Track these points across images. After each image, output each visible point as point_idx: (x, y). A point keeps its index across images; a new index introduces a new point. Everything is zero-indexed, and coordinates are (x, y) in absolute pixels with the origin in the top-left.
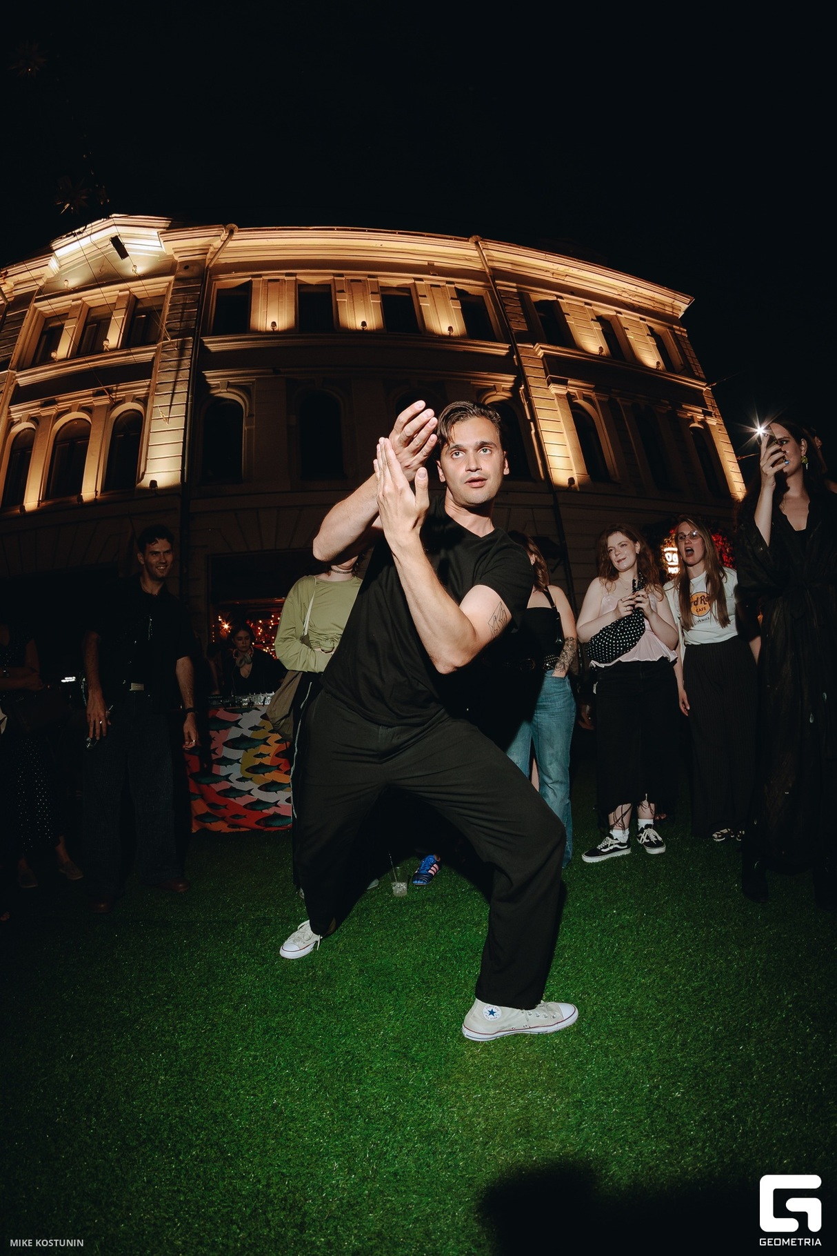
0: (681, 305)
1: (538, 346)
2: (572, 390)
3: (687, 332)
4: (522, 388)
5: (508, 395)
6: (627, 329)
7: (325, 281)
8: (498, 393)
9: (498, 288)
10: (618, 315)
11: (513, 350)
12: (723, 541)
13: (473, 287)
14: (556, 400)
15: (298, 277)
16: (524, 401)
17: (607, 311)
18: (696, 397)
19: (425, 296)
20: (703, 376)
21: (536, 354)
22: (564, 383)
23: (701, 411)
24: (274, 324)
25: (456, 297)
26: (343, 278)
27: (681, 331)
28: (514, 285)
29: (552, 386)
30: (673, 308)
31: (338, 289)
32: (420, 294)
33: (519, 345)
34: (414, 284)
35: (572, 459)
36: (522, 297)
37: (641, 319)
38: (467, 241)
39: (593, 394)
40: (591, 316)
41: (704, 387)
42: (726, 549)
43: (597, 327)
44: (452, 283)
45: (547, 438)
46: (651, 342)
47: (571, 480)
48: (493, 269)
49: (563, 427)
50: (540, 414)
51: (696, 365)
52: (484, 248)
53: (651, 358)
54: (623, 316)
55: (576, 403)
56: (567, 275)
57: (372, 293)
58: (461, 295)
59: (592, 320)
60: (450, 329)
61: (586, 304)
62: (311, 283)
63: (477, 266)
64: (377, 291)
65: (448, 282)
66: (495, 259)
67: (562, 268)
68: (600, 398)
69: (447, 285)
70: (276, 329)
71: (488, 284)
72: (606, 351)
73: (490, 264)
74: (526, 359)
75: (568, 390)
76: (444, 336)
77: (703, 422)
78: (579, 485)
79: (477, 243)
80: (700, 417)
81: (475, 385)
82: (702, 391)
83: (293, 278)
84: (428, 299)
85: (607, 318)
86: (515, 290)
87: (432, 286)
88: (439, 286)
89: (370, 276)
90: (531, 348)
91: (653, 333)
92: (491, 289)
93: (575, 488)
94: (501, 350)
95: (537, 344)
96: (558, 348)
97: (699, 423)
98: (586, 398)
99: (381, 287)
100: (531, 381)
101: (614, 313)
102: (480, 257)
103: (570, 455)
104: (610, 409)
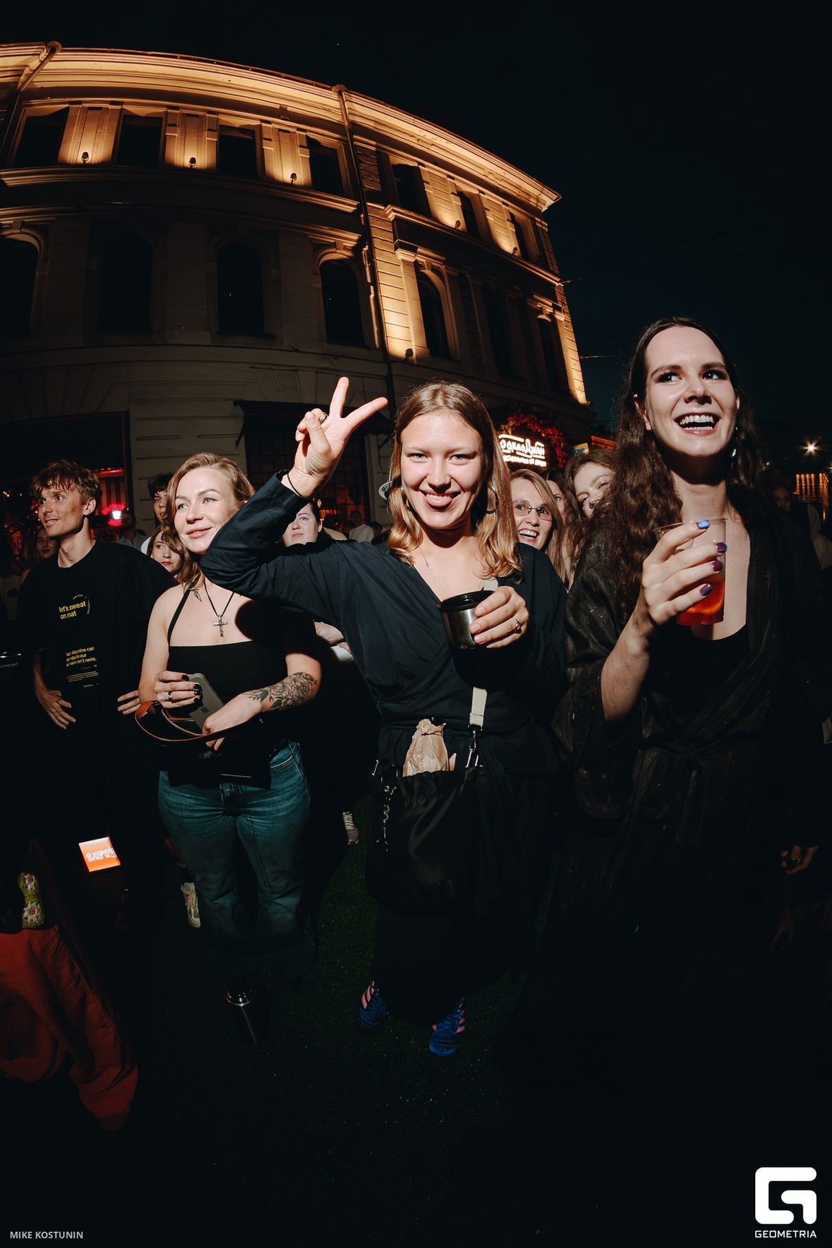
0: (547, 199)
1: (390, 208)
2: (421, 259)
3: (548, 227)
4: (366, 248)
5: (349, 254)
6: (488, 210)
7: (157, 113)
8: (338, 251)
9: (355, 143)
10: (481, 194)
11: (362, 208)
12: (558, 435)
13: (325, 138)
14: (402, 266)
15: (125, 107)
16: (366, 262)
17: (470, 188)
18: (549, 292)
19: (270, 140)
20: (557, 272)
21: (386, 216)
22: (414, 250)
23: (551, 304)
24: (86, 155)
25: (306, 145)
26: (178, 112)
27: (543, 225)
28: (374, 143)
29: (399, 251)
30: (538, 201)
31: (169, 122)
32: (264, 136)
33: (369, 204)
34: (260, 126)
35: (412, 330)
36: (381, 157)
37: (504, 203)
38: (330, 89)
39: (443, 268)
40: (451, 189)
41: (558, 282)
42: (560, 443)
43: (457, 202)
44: (304, 130)
45: (386, 304)
46: (511, 228)
47: (409, 352)
48: (353, 124)
49: (406, 296)
50: (382, 279)
51: (551, 260)
52: (346, 100)
53: (508, 243)
54: (485, 196)
55: (423, 272)
56: (433, 145)
57: (209, 130)
58: (312, 144)
59: (453, 193)
60: (294, 176)
61: (449, 176)
62: (140, 114)
63: (336, 118)
64: (215, 128)
65: (299, 129)
66: (357, 113)
67: (429, 136)
68: (450, 272)
69: (297, 132)
70: (89, 160)
71: (344, 138)
72: (462, 227)
73: (351, 118)
74: (374, 220)
75: (417, 258)
76: (284, 184)
77: (551, 316)
78: (416, 357)
79: (340, 93)
80: (550, 310)
81: (314, 239)
82: (555, 285)
83: (119, 107)
84: (273, 143)
85: (467, 195)
86: (374, 149)
87: (280, 130)
88: (288, 132)
89: (210, 112)
90: (381, 209)
91: (513, 219)
92: (347, 144)
93: (413, 361)
94: (348, 206)
95: (389, 206)
96: (412, 214)
97: (547, 315)
98: (434, 269)
99: (220, 126)
100: (377, 243)
101: (477, 192)
102: (341, 109)
103: (411, 325)
104: (459, 284)
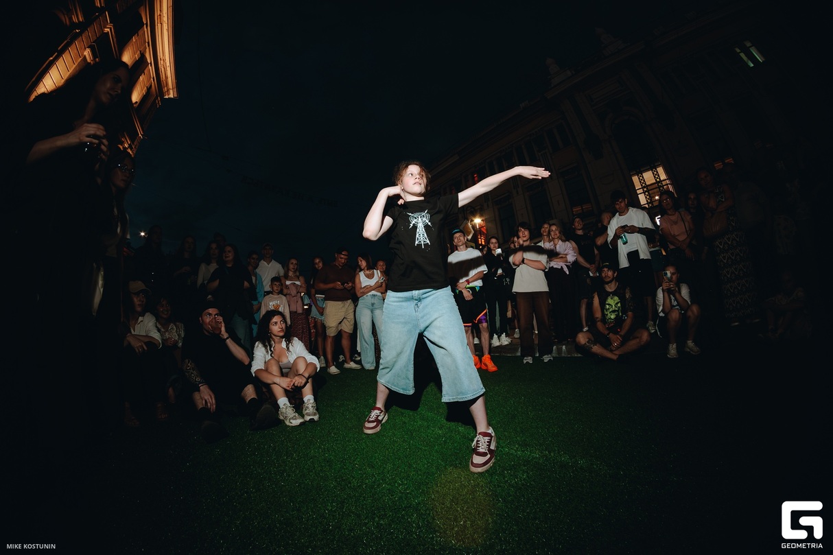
0: (171, 94)
3: (159, 106)
4: (79, 30)
5: (69, 24)
6: (144, 74)
10: (150, 64)
11: (102, 10)
17: (149, 57)
18: (133, 135)
20: (145, 129)
21: (105, 27)
23: (129, 143)
27: (159, 103)
29: (89, 50)
30: (167, 91)
33: (106, 13)
36: (141, 2)
37: (153, 78)
40: (142, 49)
41: (141, 134)
43: (137, 56)
46: (144, 92)
50: (65, 55)
51: (148, 122)
53: (136, 97)
54: (150, 67)
56: (162, 23)
59: (140, 51)
61: (149, 43)
67: (165, 18)
74: (98, 23)
80: (126, 146)
85: (144, 59)
90: (107, 22)
91: (149, 89)
95: (112, 24)
96: (115, 38)
97: (123, 147)
100: (85, 34)
